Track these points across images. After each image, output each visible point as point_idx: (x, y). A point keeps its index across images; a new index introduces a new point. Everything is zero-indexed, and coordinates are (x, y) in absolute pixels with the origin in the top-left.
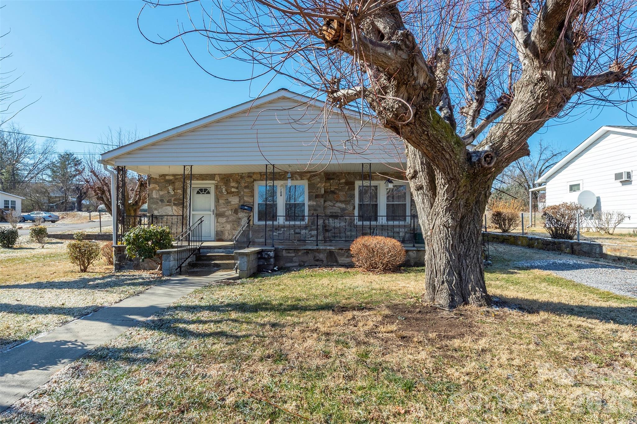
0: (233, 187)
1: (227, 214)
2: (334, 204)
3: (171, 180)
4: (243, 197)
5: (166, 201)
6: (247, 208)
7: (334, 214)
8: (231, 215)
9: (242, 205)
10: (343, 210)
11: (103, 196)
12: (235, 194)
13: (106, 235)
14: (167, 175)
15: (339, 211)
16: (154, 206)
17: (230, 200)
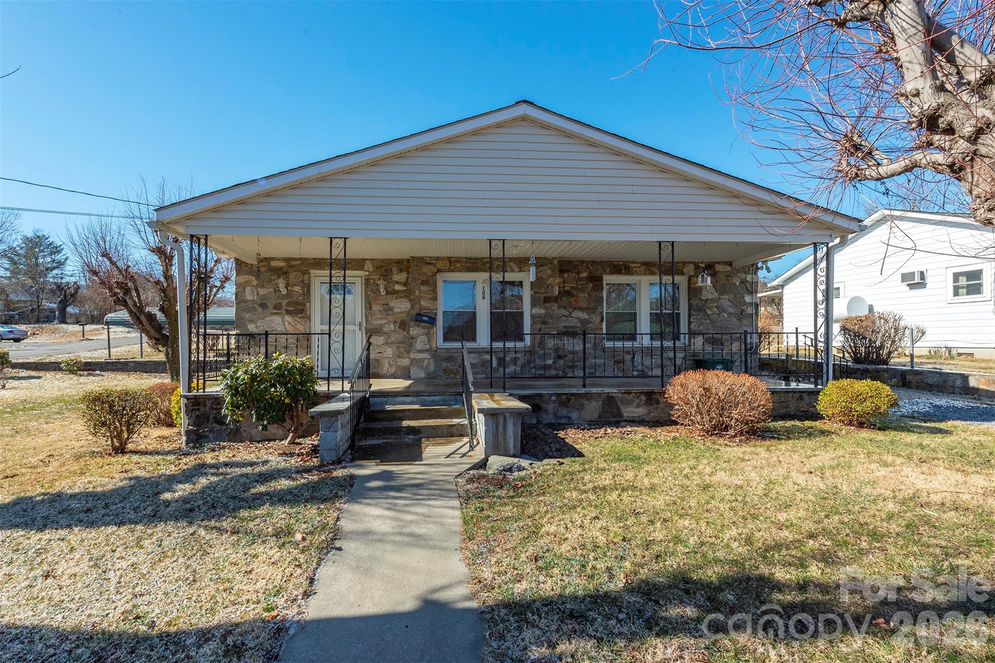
0: (397, 282)
1: (386, 329)
2: (570, 313)
3: (281, 268)
4: (419, 300)
5: (271, 307)
6: (425, 319)
7: (570, 330)
8: (395, 331)
9: (417, 314)
10: (585, 322)
11: (127, 298)
12: (402, 295)
13: (120, 363)
14: (273, 259)
15: (579, 325)
16: (248, 316)
17: (392, 305)
